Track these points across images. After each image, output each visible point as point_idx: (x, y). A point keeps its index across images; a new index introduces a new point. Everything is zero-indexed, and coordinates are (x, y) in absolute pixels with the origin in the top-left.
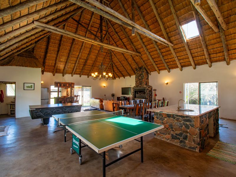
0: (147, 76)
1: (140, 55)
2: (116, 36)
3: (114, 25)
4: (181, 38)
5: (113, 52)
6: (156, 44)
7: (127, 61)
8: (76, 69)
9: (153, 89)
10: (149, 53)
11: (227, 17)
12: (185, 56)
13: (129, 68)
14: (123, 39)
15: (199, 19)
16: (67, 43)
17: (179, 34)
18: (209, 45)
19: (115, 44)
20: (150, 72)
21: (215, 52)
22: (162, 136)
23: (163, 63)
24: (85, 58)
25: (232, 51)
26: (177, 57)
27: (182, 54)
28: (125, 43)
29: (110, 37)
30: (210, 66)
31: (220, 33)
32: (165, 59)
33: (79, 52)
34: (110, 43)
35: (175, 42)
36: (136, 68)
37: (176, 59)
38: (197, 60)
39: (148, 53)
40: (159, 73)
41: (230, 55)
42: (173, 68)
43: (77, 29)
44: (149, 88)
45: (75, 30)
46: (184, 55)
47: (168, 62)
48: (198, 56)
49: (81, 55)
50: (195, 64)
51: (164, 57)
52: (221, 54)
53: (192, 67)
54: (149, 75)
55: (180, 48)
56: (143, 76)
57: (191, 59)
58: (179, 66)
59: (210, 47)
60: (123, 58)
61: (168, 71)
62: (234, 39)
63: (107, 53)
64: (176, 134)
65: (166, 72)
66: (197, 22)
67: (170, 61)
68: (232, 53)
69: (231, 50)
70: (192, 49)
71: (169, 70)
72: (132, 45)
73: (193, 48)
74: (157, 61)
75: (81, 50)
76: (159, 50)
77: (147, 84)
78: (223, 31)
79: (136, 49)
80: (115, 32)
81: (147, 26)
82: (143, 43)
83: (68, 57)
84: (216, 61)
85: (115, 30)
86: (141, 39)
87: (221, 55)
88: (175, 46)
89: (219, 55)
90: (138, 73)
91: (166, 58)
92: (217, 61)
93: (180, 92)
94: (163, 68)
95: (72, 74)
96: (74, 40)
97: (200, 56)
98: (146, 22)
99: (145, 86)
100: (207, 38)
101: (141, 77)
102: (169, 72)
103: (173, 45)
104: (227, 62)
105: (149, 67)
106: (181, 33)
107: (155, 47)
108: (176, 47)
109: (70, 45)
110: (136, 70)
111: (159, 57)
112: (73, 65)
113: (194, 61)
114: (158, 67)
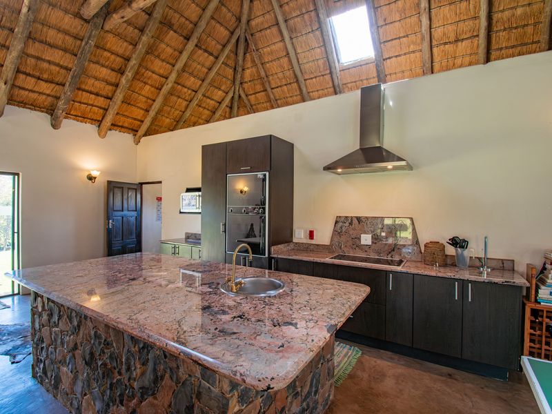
52: (50, 89)
62: (102, 66)
68: (77, 100)
87: (48, 92)
104: (52, 120)
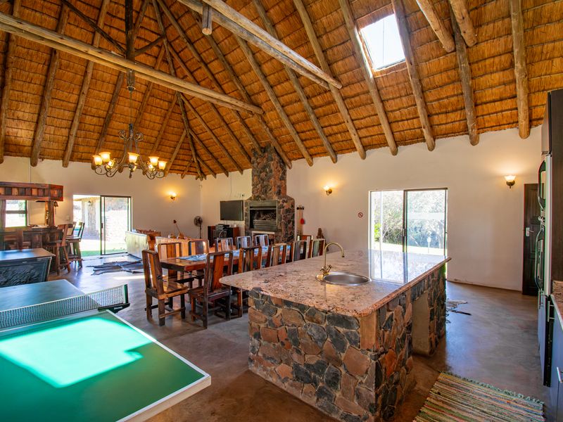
0: (281, 172)
1: (260, 112)
2: (189, 53)
3: (180, 18)
4: (359, 67)
5: (188, 101)
6: (298, 83)
7: (229, 128)
8: (76, 144)
9: (297, 205)
10: (283, 106)
11: (476, 8)
12: (371, 117)
13: (237, 148)
14: (211, 62)
15: (404, 10)
16: (31, 61)
17: (354, 53)
18: (429, 89)
19: (190, 77)
20: (290, 160)
21: (444, 110)
22: (269, 368)
23: (318, 138)
24: (102, 113)
25: (484, 106)
26: (352, 120)
27: (363, 112)
28: (217, 76)
29: (174, 54)
30: (432, 148)
31: (458, 54)
32: (323, 125)
33: (76, 92)
34: (175, 73)
35: (344, 77)
36: (253, 149)
37: (349, 126)
38: (399, 131)
39: (278, 107)
40: (311, 164)
41: (479, 118)
42: (342, 151)
43: (59, 19)
44: (285, 204)
45: (52, 21)
46: (369, 116)
47: (330, 135)
48: (403, 120)
49: (86, 102)
50: (396, 142)
51: (321, 121)
52: (459, 116)
53: (388, 148)
54: (287, 167)
55: (358, 95)
56: (271, 171)
57: (385, 127)
58: (358, 145)
59: (431, 96)
60: (217, 120)
61: (332, 159)
62: (491, 73)
63: (170, 102)
64: (308, 366)
65: (326, 160)
66: (399, 18)
67: (336, 131)
68: (485, 113)
69: (481, 104)
70: (387, 100)
71: (333, 156)
72: (234, 80)
73: (391, 97)
74: (305, 129)
75: (82, 86)
76: (308, 98)
77: (281, 191)
78: (465, 48)
79: (249, 96)
80: (185, 41)
81: (268, 25)
82: (265, 77)
83: (42, 105)
84: (446, 135)
85: (184, 32)
86: (259, 65)
88: (345, 88)
89: (452, 116)
90: (258, 164)
91: (327, 124)
92: (448, 134)
93: (360, 215)
94: (320, 149)
95: (63, 158)
96: (53, 51)
97: (407, 120)
98: (266, 12)
99: (276, 198)
100: (425, 67)
101: (267, 172)
102: (335, 160)
103: (339, 87)
104: (470, 138)
105: (286, 147)
106: (359, 49)
107: (295, 91)
108: (348, 91)
109: (41, 68)
110: (254, 155)
111: (307, 119)
112: (65, 132)
113: (393, 133)
114: (306, 148)
